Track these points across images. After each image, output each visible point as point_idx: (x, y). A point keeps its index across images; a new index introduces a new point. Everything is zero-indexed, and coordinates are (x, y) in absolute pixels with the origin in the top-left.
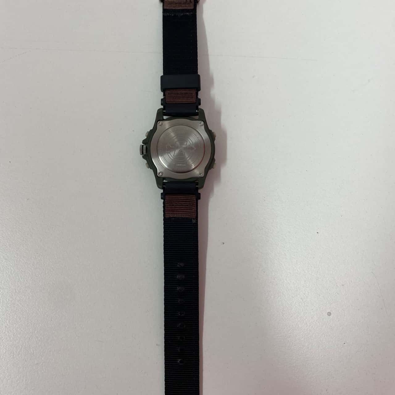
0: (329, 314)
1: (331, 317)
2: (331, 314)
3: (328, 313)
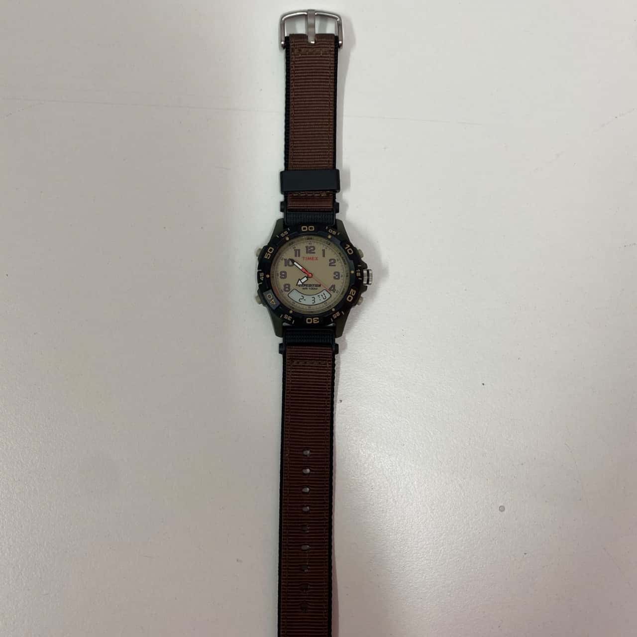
0: (502, 509)
1: (505, 512)
2: (504, 509)
3: (500, 507)
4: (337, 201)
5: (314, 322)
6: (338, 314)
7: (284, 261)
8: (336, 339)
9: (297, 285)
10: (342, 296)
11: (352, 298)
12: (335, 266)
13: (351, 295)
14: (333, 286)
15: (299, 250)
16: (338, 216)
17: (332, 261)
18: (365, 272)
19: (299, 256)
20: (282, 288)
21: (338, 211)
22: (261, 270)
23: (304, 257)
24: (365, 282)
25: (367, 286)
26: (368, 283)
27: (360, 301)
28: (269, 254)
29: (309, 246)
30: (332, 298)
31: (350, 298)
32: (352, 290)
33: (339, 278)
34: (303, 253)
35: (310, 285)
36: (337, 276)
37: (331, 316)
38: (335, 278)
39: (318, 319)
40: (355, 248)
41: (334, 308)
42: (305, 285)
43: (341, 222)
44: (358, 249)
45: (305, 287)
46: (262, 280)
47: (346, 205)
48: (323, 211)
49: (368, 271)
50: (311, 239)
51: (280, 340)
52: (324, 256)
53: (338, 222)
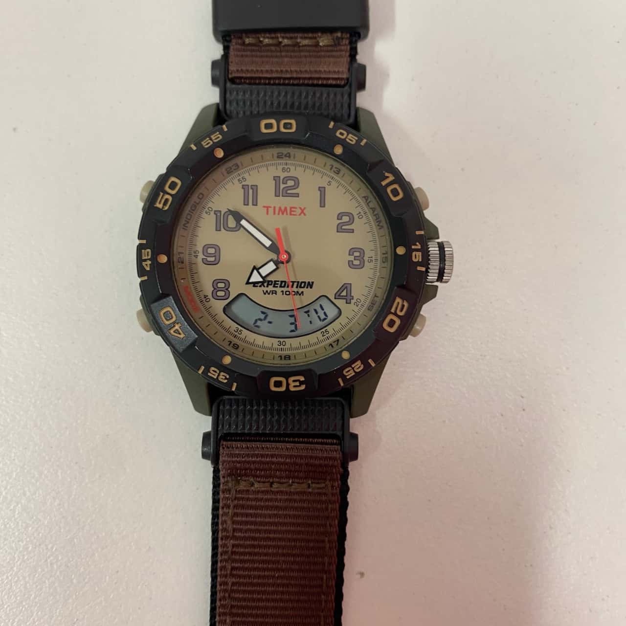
4: (360, 58)
5: (292, 389)
6: (358, 366)
7: (213, 216)
8: (352, 420)
9: (248, 283)
10: (371, 315)
11: (398, 322)
12: (352, 231)
13: (395, 314)
14: (346, 287)
15: (255, 188)
16: (363, 100)
17: (346, 219)
18: (433, 249)
19: (255, 204)
20: (208, 289)
21: (362, 86)
22: (144, 242)
23: (268, 208)
24: (433, 276)
25: (437, 287)
26: (440, 278)
27: (417, 327)
28: (167, 196)
29: (283, 175)
30: (342, 320)
31: (392, 323)
32: (398, 300)
33: (361, 266)
34: (267, 195)
35: (283, 284)
36: (357, 258)
37: (339, 372)
38: (351, 264)
39: (302, 379)
40: (409, 184)
41: (347, 349)
42: (269, 283)
43: (371, 115)
44: (415, 186)
45: (271, 288)
46: (148, 269)
47: (384, 76)
48: (323, 85)
49: (441, 246)
50: (288, 156)
51: (206, 423)
52: (322, 204)
53: (361, 113)
